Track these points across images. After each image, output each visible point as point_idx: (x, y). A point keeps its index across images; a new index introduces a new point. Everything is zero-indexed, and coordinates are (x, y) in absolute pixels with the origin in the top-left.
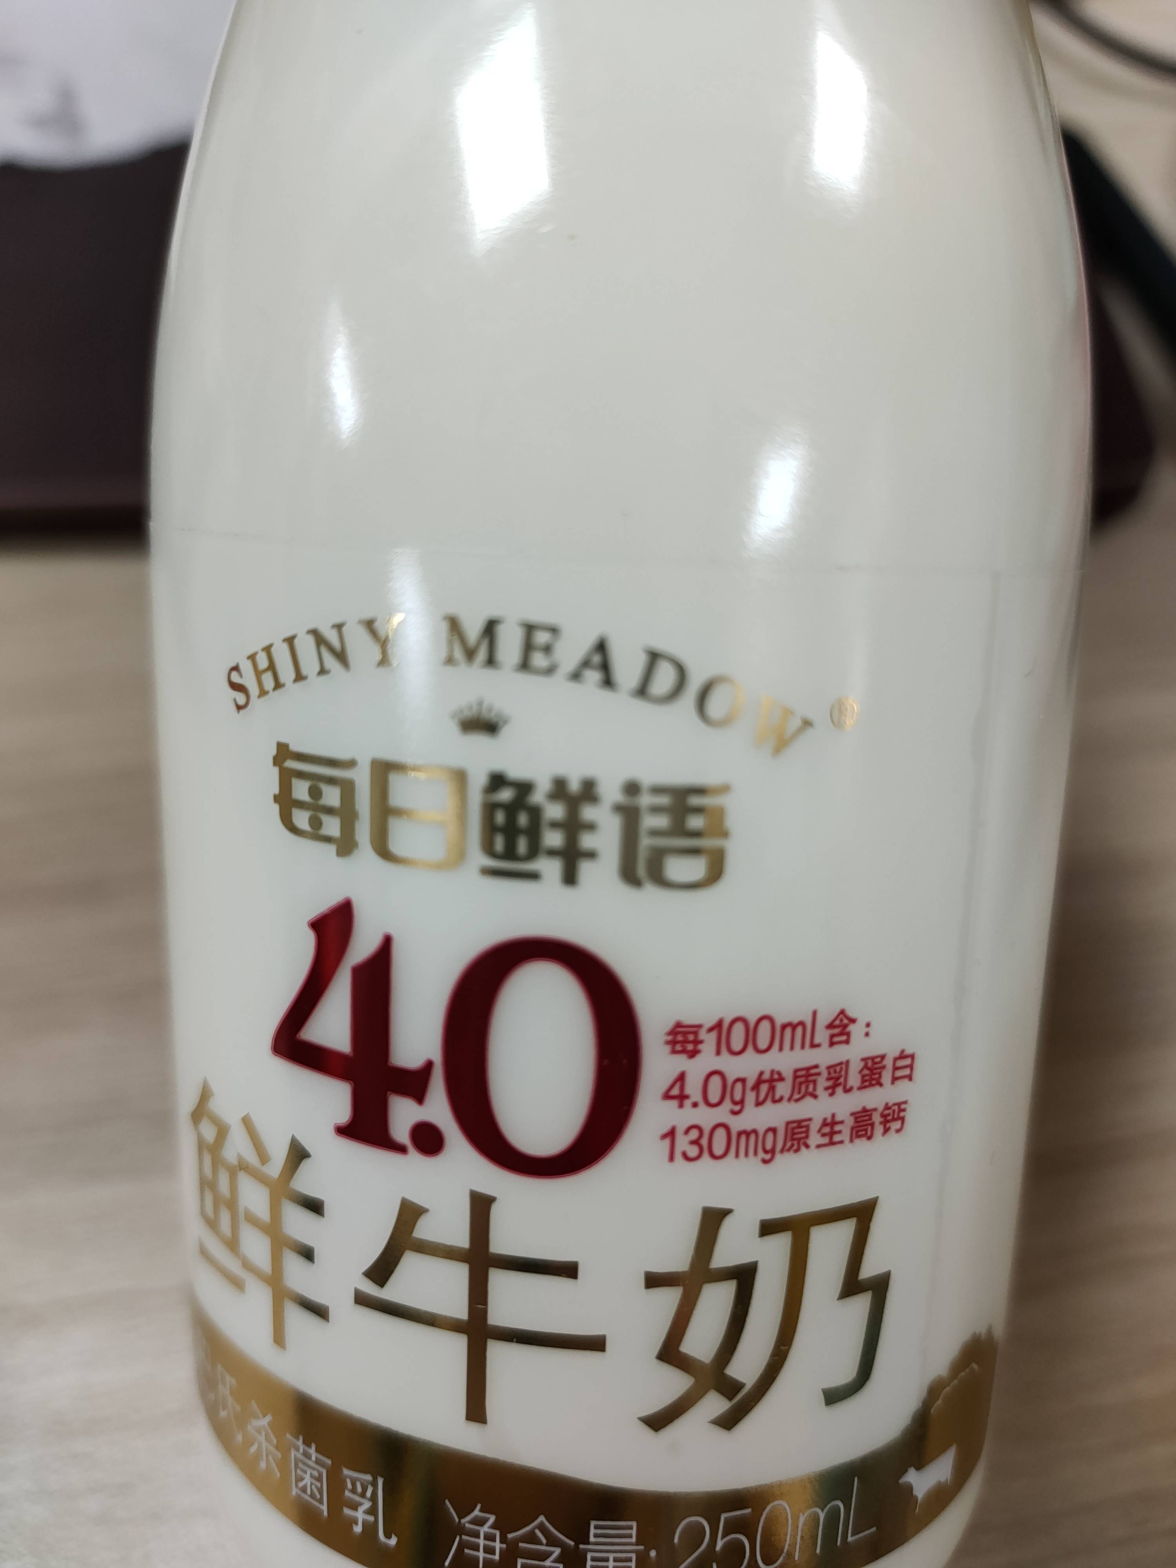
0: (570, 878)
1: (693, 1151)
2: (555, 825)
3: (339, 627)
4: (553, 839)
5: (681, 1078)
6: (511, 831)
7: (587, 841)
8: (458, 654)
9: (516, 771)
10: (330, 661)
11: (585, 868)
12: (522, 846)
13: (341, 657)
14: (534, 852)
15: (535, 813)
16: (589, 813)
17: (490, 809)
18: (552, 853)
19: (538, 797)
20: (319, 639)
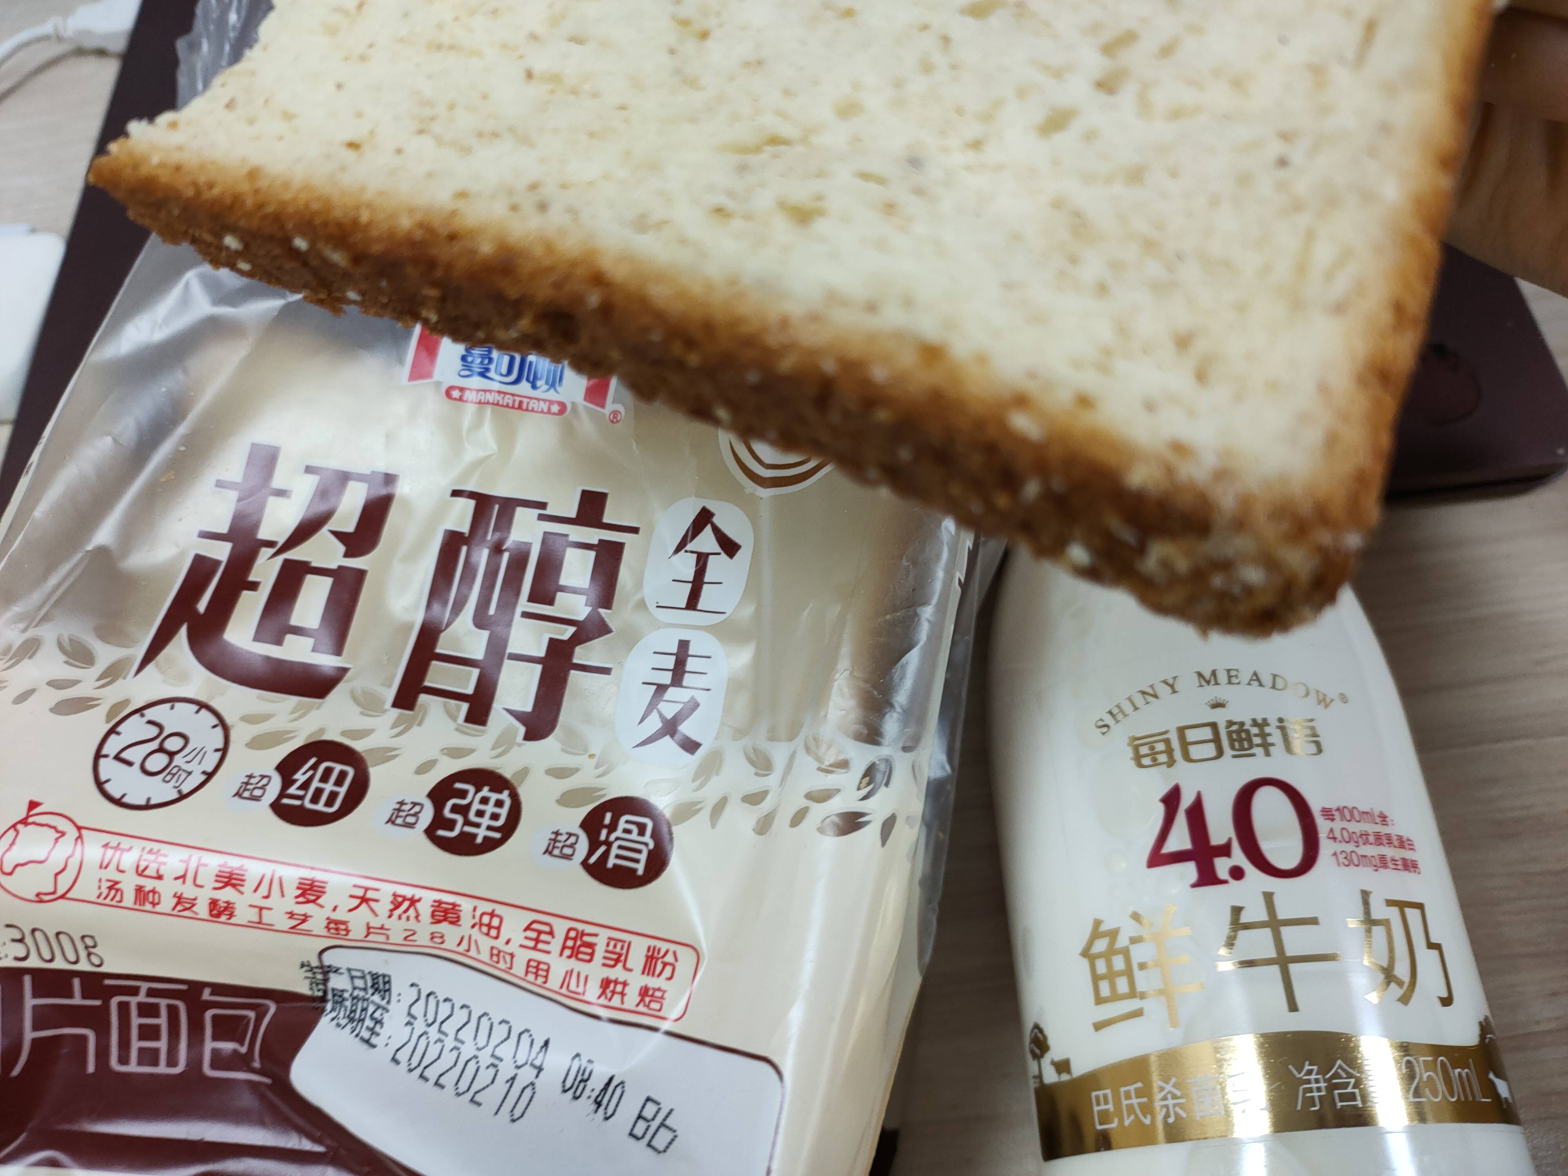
0: (1268, 754)
1: (1346, 862)
2: (1256, 735)
3: (1152, 686)
4: (1257, 740)
5: (1331, 830)
6: (1241, 741)
7: (1270, 740)
8: (1204, 683)
9: (1237, 719)
10: (1150, 699)
11: (1271, 749)
12: (1246, 745)
13: (1155, 696)
14: (1251, 746)
15: (1247, 732)
16: (1267, 730)
17: (1230, 734)
18: (1258, 745)
19: (1246, 727)
20: (1143, 693)
